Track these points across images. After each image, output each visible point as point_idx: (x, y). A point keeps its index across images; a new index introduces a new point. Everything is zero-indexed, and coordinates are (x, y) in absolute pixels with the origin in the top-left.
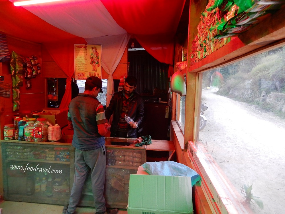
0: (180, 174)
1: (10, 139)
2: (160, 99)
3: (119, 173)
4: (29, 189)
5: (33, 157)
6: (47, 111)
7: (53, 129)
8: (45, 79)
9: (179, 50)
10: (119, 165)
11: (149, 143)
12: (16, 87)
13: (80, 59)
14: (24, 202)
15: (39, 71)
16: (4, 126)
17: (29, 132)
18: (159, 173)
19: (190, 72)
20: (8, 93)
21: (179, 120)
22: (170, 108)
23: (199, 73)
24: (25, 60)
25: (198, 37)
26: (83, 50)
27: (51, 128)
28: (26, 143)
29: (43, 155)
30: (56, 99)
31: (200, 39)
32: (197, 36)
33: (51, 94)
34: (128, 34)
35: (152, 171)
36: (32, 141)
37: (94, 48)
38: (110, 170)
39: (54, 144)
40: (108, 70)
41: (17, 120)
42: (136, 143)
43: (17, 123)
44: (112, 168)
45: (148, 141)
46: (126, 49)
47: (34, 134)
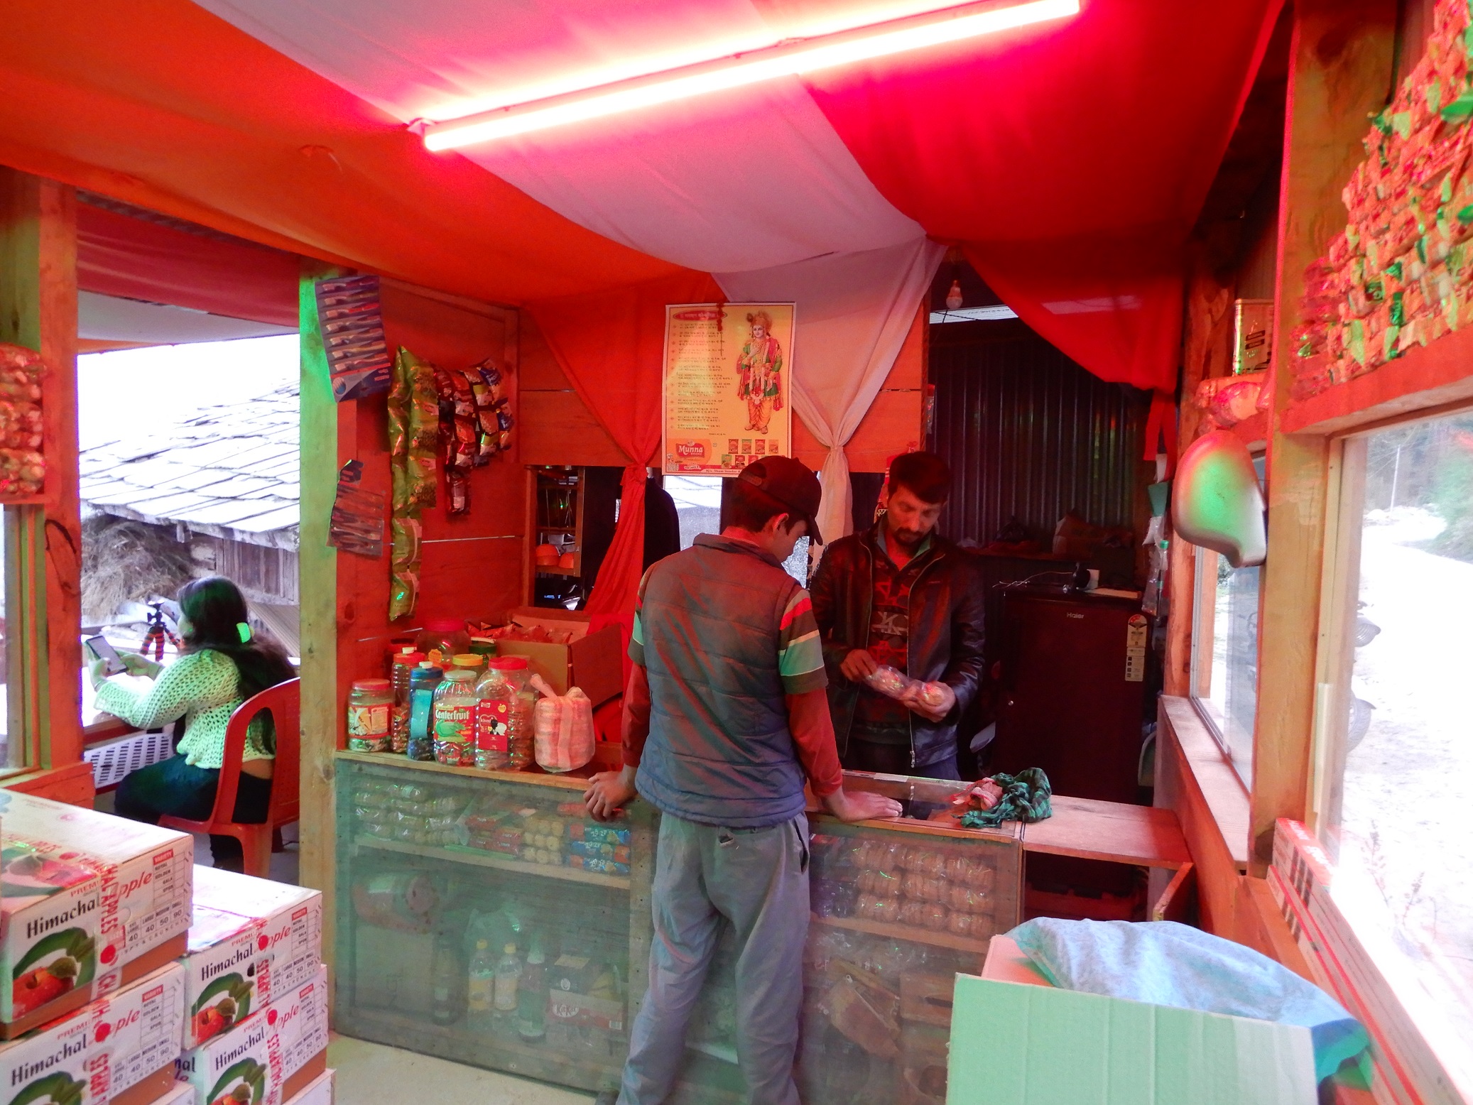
0: (1235, 1005)
1: (373, 747)
2: (1095, 574)
3: (872, 960)
4: (442, 994)
5: (464, 843)
6: (529, 624)
7: (559, 709)
8: (529, 473)
9: (1210, 311)
10: (874, 918)
11: (1040, 811)
12: (407, 512)
13: (688, 376)
14: (420, 1052)
15: (504, 436)
16: (351, 688)
17: (453, 721)
18: (1110, 984)
19: (1290, 437)
20: (373, 536)
21: (1206, 692)
22: (1150, 626)
23: (1344, 442)
24: (451, 386)
25: (1351, 247)
26: (706, 331)
27: (552, 705)
28: (437, 773)
29: (509, 832)
30: (572, 566)
31: (1362, 255)
32: (1340, 241)
33: (546, 542)
34: (933, 238)
35: (1069, 968)
36: (462, 764)
37: (760, 320)
38: (826, 941)
39: (560, 785)
40: (823, 426)
41: (404, 661)
42: (967, 807)
43: (404, 675)
44: (838, 930)
45: (1030, 801)
46: (922, 314)
47: (474, 730)
